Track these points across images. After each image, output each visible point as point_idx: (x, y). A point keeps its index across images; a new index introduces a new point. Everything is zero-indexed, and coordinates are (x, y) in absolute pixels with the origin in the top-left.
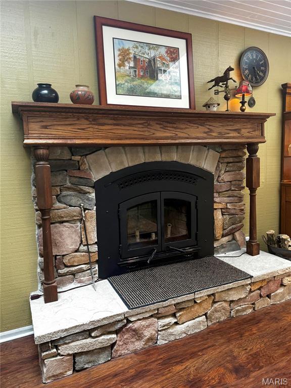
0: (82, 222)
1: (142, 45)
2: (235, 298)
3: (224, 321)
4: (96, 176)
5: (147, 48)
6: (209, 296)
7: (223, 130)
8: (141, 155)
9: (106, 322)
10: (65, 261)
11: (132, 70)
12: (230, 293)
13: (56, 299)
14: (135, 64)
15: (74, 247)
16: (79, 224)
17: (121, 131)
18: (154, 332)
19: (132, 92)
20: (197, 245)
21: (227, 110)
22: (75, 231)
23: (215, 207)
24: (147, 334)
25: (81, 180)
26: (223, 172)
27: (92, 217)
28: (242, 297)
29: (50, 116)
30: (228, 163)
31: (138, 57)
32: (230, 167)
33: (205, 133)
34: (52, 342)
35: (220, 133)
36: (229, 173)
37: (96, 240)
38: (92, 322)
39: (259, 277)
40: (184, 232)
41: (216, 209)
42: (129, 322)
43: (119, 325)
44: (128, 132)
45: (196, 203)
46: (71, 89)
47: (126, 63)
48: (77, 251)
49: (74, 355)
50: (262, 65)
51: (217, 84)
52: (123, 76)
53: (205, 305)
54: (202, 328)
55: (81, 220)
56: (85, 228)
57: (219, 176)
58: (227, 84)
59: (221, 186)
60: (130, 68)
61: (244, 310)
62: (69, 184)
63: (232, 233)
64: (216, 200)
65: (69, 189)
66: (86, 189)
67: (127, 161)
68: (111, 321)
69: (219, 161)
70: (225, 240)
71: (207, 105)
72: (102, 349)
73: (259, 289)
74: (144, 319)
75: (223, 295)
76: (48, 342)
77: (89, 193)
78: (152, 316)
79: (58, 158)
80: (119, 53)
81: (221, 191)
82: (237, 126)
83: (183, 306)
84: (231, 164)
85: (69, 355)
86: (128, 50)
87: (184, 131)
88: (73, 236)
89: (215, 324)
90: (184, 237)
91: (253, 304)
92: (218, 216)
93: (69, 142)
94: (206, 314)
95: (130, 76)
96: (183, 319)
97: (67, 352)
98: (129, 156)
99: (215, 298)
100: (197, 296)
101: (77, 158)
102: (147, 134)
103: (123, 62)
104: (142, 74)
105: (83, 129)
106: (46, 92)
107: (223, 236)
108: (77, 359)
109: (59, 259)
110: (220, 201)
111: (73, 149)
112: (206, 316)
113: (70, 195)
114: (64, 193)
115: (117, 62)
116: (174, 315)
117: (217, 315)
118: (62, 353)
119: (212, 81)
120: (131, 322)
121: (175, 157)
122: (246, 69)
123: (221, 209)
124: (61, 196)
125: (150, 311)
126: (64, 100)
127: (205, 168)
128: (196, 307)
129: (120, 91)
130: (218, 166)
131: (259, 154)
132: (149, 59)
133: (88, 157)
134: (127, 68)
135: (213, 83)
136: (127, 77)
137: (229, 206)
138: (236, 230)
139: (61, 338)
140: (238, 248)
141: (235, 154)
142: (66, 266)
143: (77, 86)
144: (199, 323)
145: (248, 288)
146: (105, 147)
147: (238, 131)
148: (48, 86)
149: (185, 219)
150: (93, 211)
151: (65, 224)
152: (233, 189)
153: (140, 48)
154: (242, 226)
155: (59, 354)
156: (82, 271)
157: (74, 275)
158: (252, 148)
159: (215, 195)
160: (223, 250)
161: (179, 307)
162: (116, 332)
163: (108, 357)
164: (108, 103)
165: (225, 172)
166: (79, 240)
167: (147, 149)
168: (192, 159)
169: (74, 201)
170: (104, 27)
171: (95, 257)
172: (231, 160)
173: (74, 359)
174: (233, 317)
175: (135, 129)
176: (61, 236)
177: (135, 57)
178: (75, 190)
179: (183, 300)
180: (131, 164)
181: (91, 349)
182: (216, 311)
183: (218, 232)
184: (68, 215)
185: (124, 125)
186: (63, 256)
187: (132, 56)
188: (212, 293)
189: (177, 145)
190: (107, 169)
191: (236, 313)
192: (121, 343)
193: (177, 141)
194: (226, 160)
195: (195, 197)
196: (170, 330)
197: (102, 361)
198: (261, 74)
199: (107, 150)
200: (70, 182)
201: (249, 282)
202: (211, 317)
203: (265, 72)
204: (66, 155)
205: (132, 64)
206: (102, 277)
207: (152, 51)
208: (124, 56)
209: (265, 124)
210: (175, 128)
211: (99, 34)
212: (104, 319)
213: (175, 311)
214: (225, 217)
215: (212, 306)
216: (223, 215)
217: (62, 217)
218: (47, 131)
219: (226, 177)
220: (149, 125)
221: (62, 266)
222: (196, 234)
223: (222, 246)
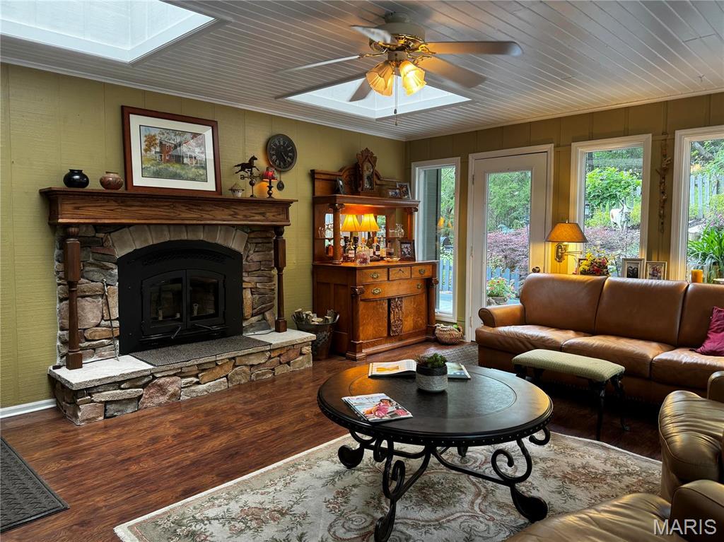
0: (104, 297)
1: (168, 131)
2: (255, 362)
3: (245, 384)
4: (120, 253)
5: (173, 134)
6: (230, 359)
7: (248, 213)
8: (166, 233)
9: (134, 376)
10: (87, 334)
11: (158, 155)
12: (250, 357)
13: (81, 367)
14: (161, 149)
15: (95, 321)
16: (100, 299)
17: (146, 211)
18: (177, 389)
19: (157, 175)
20: (224, 324)
21: (252, 196)
22: (97, 306)
23: (244, 286)
24: (171, 389)
25: (105, 256)
26: (252, 252)
27: (114, 293)
28: (262, 362)
29: (82, 199)
30: (257, 243)
31: (164, 143)
32: (260, 247)
33: (230, 215)
34: (86, 389)
35: (245, 216)
36: (257, 253)
37: (118, 316)
38: (122, 375)
39: (277, 344)
40: (212, 311)
41: (245, 288)
42: (155, 378)
43: (146, 380)
44: (154, 213)
45: (224, 281)
46: (102, 174)
47: (152, 148)
48: (98, 325)
49: (106, 403)
50: (290, 151)
51: (243, 169)
52: (149, 160)
53: (226, 367)
54: (223, 388)
55: (102, 296)
56: (107, 304)
57: (248, 256)
58: (251, 171)
59: (250, 266)
60: (156, 152)
61: (264, 374)
62: (91, 260)
63: (262, 312)
64: (245, 279)
65: (92, 264)
66: (110, 265)
67: (152, 240)
68: (139, 376)
69: (247, 242)
70: (254, 319)
71: (233, 190)
72: (130, 400)
73: (279, 356)
74: (168, 376)
75: (243, 359)
76: (83, 390)
77: (112, 269)
78: (175, 375)
79: (83, 235)
80: (145, 139)
81: (250, 270)
82: (262, 210)
83: (205, 367)
84: (260, 245)
85: (101, 402)
86: (154, 136)
87: (210, 213)
88: (95, 311)
89: (235, 385)
90: (211, 316)
91: (273, 369)
92: (247, 295)
93: (99, 221)
94: (226, 376)
95: (156, 160)
96: (205, 379)
97: (99, 399)
98: (154, 234)
99: (235, 362)
100: (218, 359)
101: (101, 235)
102: (172, 214)
103: (149, 147)
104: (167, 158)
105: (112, 210)
106: (77, 177)
107: (253, 316)
108: (108, 406)
109: (80, 332)
110: (249, 281)
111: (98, 227)
112: (227, 379)
113: (93, 271)
114: (87, 268)
115: (143, 147)
116: (196, 376)
117: (238, 378)
118: (95, 400)
119: (238, 165)
120: (157, 378)
121: (201, 236)
122: (274, 155)
123: (251, 288)
124: (84, 271)
125: (174, 369)
126: (94, 185)
127: (233, 247)
128: (218, 368)
129: (146, 174)
130: (246, 246)
131: (285, 236)
132: (175, 145)
133: (112, 234)
134: (153, 153)
135: (240, 168)
136: (153, 161)
137: (258, 285)
138: (265, 309)
139: (95, 387)
140: (268, 327)
141: (264, 235)
142: (87, 340)
143: (107, 173)
144: (220, 383)
145: (268, 354)
146: (129, 225)
147: (263, 214)
148: (80, 172)
149: (213, 298)
150: (116, 288)
151: (87, 298)
152: (262, 269)
153: (166, 135)
154: (273, 306)
155: (92, 401)
156: (103, 345)
157: (94, 349)
158: (279, 230)
159: (244, 274)
160: (252, 329)
161: (202, 368)
162: (143, 386)
163: (135, 407)
164: (134, 185)
165: (254, 252)
166: (100, 315)
167: (172, 228)
168: (219, 239)
169: (96, 276)
170: (131, 115)
171: (117, 333)
172: (260, 240)
173: (105, 407)
174: (253, 381)
175: (162, 210)
176: (83, 309)
177: (161, 143)
178: (97, 266)
179: (205, 361)
180: (155, 242)
181: (120, 398)
182: (237, 374)
183: (247, 311)
184: (91, 290)
185: (151, 207)
186: (85, 329)
187: (158, 141)
188: (232, 356)
189: (204, 225)
190: (131, 246)
191: (256, 377)
192: (147, 397)
193: (203, 222)
194: (254, 241)
195: (223, 277)
196: (193, 388)
197: (129, 411)
198: (289, 159)
199: (131, 228)
200: (93, 259)
201: (268, 349)
202: (231, 380)
203: (293, 158)
204: (91, 233)
205: (158, 149)
206: (123, 353)
207: (178, 137)
208: (150, 141)
209: (290, 208)
210: (201, 210)
211: (126, 121)
212: (133, 373)
213: (198, 372)
214: (254, 296)
215: (233, 369)
216: (252, 294)
217: (85, 292)
218: (79, 212)
219: (255, 257)
220: (175, 207)
221: (83, 340)
222: (224, 313)
223: (251, 326)
